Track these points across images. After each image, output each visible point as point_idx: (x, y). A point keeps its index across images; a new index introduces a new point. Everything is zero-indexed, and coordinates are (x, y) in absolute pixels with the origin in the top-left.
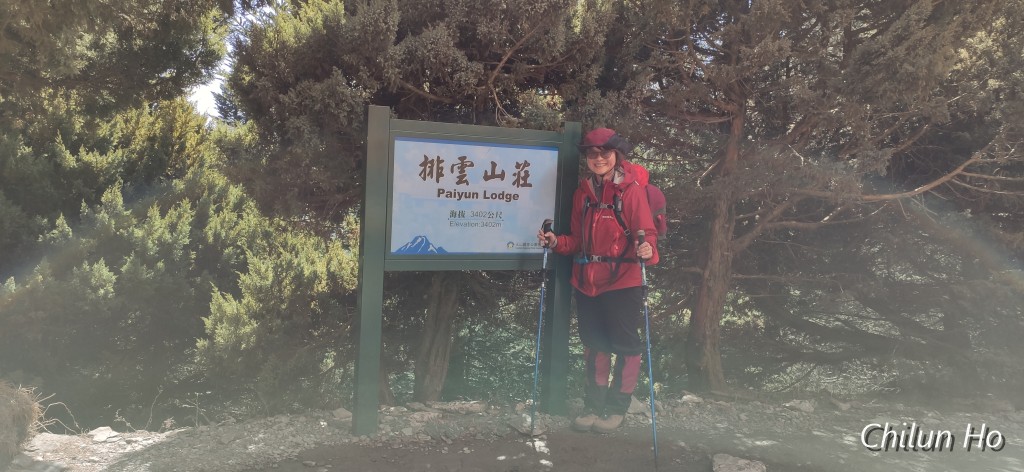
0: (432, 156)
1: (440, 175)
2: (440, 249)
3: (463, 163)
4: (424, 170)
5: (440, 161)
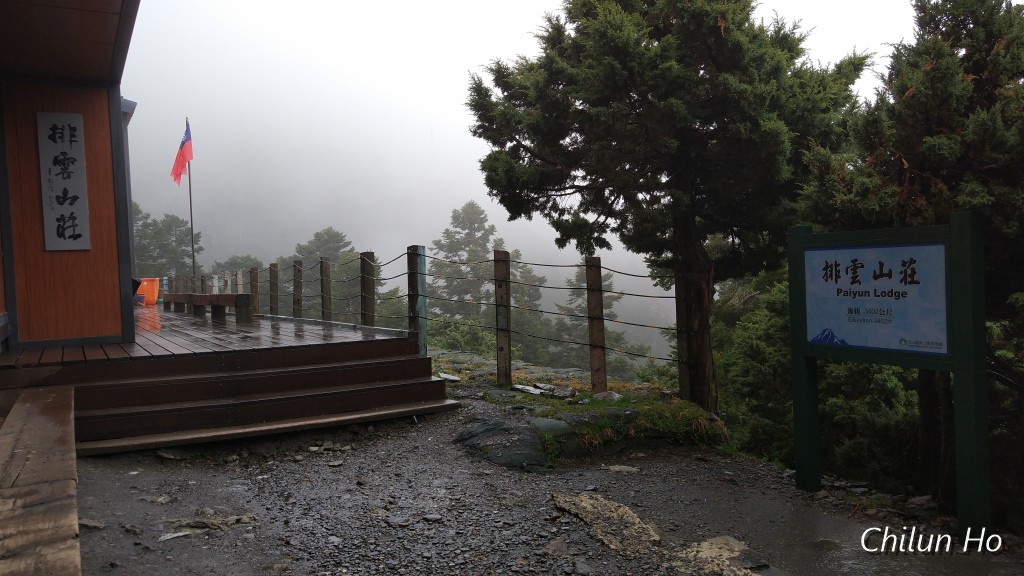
0: (831, 261)
1: (838, 277)
2: (843, 341)
3: (855, 266)
4: (826, 274)
5: (837, 265)
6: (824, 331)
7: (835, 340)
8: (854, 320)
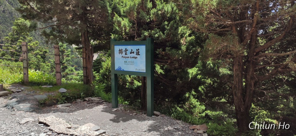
1: (122, 53)
3: (126, 50)
5: (122, 50)
6: (119, 67)
7: (122, 69)
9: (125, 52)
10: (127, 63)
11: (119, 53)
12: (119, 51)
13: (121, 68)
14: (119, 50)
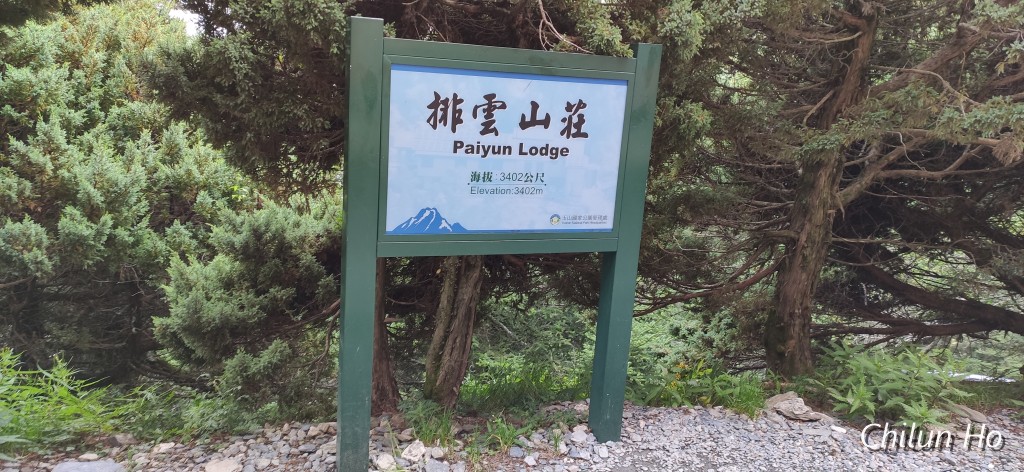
0: (446, 94)
1: (457, 121)
3: (491, 104)
4: (435, 114)
5: (457, 101)
6: (423, 211)
7: (444, 224)
8: (481, 192)
9: (481, 117)
10: (488, 186)
11: (434, 122)
12: (434, 106)
13: (439, 219)
14: (433, 99)
